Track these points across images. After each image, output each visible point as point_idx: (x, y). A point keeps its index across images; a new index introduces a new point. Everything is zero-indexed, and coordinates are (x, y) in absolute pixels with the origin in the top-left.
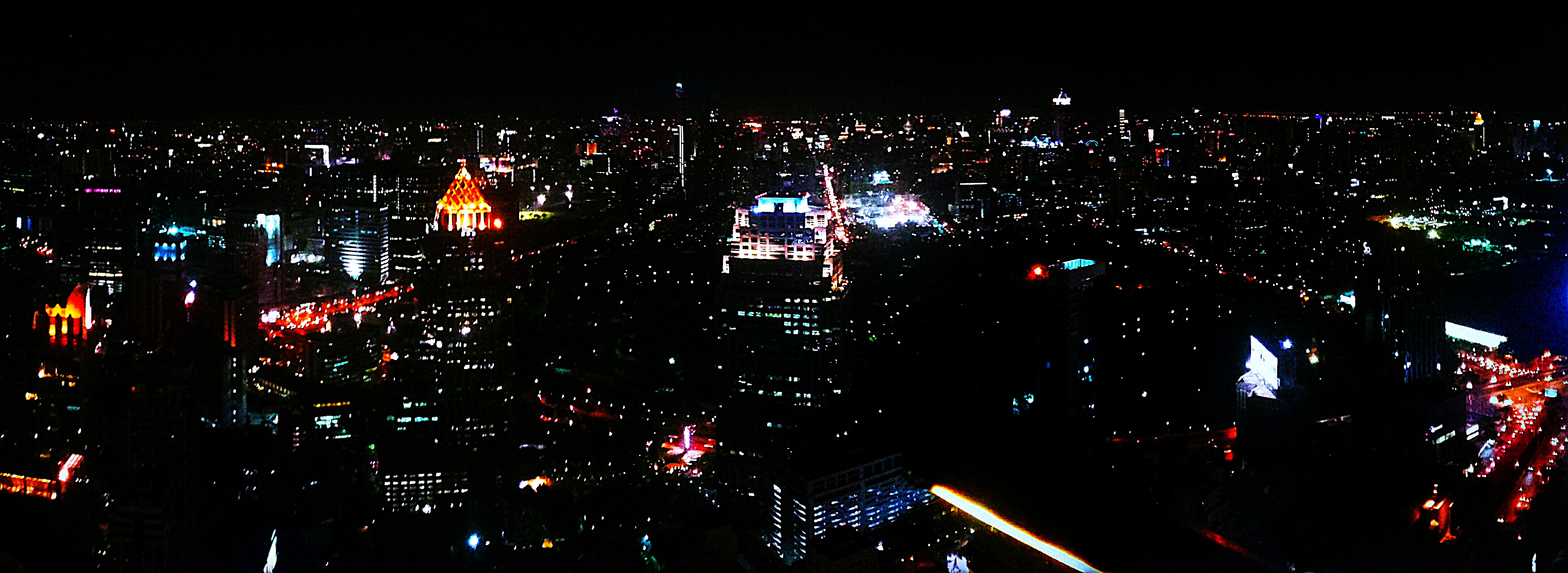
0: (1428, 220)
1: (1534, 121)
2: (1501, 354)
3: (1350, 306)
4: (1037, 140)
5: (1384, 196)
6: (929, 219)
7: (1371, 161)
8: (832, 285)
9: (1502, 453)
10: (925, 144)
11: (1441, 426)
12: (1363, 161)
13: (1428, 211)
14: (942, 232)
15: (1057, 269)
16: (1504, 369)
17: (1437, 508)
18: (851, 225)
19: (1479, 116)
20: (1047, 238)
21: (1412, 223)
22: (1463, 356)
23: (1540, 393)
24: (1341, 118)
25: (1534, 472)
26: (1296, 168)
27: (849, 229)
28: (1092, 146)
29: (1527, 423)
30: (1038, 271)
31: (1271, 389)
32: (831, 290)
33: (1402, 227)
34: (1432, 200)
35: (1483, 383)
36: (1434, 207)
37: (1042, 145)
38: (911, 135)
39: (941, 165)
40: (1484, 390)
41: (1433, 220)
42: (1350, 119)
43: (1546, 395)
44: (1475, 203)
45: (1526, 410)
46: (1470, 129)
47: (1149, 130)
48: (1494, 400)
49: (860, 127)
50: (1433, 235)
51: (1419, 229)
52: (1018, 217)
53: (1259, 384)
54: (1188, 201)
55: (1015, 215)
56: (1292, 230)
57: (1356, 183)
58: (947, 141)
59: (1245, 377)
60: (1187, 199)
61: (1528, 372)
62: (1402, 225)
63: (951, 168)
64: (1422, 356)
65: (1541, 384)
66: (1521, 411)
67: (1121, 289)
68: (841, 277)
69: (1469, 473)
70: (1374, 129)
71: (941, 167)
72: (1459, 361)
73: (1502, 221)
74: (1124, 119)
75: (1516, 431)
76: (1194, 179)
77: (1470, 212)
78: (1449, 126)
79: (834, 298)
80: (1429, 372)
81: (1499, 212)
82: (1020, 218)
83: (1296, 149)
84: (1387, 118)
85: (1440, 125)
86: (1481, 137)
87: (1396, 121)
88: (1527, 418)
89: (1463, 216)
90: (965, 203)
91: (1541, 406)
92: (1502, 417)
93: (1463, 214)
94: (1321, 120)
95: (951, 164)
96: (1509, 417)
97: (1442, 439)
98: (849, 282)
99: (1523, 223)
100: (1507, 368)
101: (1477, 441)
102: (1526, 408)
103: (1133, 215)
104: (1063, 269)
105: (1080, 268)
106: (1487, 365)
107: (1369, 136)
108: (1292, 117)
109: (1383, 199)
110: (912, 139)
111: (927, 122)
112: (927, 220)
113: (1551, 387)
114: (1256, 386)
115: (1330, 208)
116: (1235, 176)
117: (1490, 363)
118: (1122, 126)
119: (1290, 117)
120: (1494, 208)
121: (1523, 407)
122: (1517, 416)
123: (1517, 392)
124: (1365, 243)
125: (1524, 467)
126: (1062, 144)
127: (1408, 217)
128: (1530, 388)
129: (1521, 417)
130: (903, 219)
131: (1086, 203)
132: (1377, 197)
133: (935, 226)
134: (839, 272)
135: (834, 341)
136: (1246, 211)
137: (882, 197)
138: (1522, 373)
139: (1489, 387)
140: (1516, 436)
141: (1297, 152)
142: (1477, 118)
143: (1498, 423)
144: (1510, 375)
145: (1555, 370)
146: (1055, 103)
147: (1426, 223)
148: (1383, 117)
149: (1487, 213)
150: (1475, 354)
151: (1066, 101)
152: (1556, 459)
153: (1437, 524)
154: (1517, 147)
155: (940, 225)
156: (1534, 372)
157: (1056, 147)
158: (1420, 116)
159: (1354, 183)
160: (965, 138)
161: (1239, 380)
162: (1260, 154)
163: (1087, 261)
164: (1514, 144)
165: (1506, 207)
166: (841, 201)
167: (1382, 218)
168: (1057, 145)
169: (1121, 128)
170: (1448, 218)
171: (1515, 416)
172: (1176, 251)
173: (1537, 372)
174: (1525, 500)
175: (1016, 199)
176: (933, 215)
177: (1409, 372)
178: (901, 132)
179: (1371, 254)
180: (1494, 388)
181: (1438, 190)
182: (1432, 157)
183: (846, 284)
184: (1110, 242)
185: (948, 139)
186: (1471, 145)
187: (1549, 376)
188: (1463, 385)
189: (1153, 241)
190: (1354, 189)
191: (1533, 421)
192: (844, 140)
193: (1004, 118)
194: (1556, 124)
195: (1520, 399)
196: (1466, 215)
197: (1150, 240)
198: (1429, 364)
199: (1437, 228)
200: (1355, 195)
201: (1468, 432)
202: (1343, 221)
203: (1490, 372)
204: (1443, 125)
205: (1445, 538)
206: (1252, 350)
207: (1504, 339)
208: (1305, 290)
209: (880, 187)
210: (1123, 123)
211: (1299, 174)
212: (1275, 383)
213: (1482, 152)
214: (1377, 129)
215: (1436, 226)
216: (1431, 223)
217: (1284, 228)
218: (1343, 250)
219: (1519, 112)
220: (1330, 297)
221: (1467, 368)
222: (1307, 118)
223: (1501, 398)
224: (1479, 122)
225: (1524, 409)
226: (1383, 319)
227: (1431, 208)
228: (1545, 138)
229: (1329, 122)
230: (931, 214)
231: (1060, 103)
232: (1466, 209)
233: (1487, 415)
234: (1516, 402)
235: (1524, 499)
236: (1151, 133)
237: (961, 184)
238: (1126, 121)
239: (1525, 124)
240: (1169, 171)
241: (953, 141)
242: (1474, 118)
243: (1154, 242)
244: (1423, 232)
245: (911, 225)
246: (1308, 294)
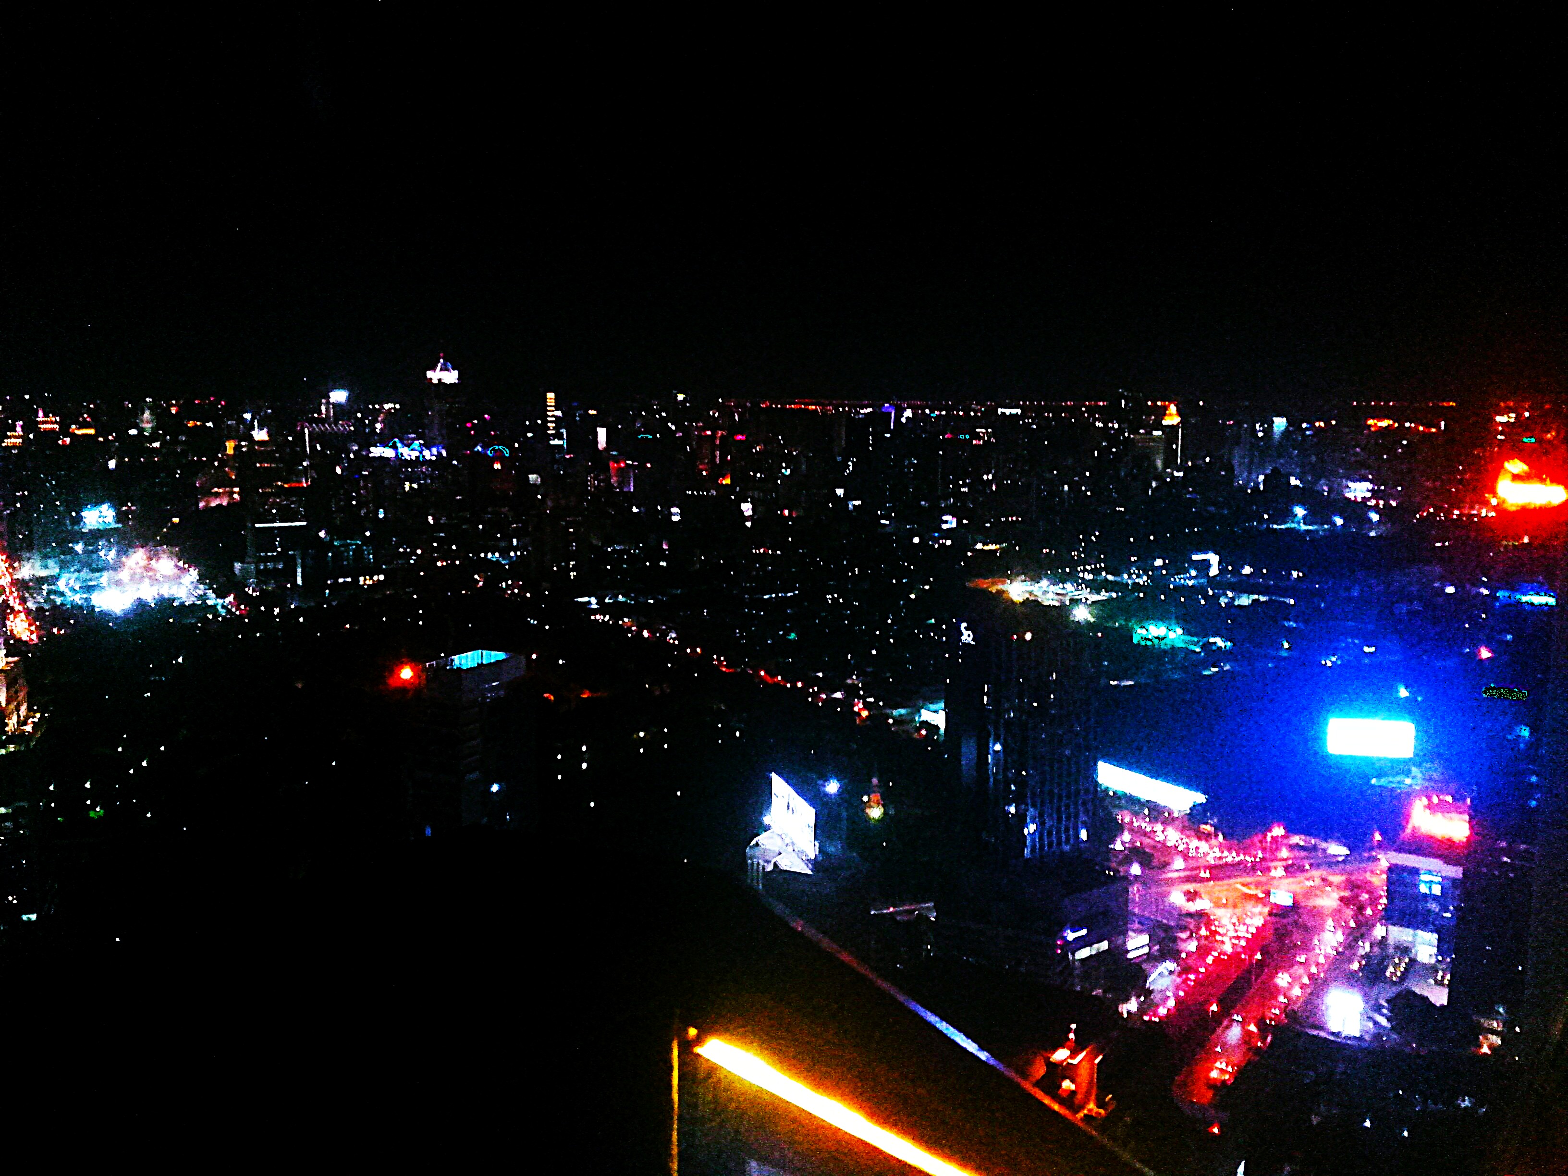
0: (1073, 589)
1: (1274, 419)
2: (1194, 822)
3: (937, 728)
4: (399, 445)
5: (998, 546)
6: (198, 591)
7: (979, 485)
8: (7, 725)
9: (1189, 986)
10: (184, 453)
11: (1084, 932)
12: (963, 486)
13: (1074, 572)
14: (223, 612)
15: (441, 669)
16: (1197, 848)
17: (1075, 1061)
18: (40, 610)
19: (1173, 409)
20: (420, 617)
21: (1045, 592)
22: (1127, 820)
23: (1261, 895)
24: (927, 411)
25: (1243, 1024)
26: (848, 497)
27: (36, 616)
28: (499, 457)
29: (1236, 942)
30: (406, 673)
31: (804, 858)
32: (5, 733)
33: (1028, 599)
34: (1083, 555)
35: (1159, 868)
36: (1084, 567)
37: (409, 454)
38: (153, 438)
39: (216, 492)
40: (1161, 880)
41: (1082, 588)
42: (944, 413)
43: (1272, 899)
44: (1159, 562)
45: (1235, 920)
46: (1156, 433)
47: (599, 430)
48: (1177, 898)
49: (48, 423)
50: (1081, 614)
51: (1057, 604)
52: (368, 582)
53: (785, 851)
54: (666, 550)
55: (362, 579)
56: (841, 600)
57: (951, 523)
58: (226, 447)
59: (762, 839)
60: (665, 547)
61: (1242, 857)
62: (1027, 595)
63: (236, 496)
64: (1055, 816)
65: (1263, 879)
66: (1225, 921)
67: (552, 698)
68: (23, 709)
69: (1129, 1012)
70: (984, 430)
71: (217, 495)
72: (1120, 828)
73: (1206, 597)
74: (553, 409)
75: (1216, 954)
76: (675, 514)
77: (1149, 577)
78: (1116, 426)
79: (12, 748)
80: (1067, 841)
81: (1202, 581)
82: (371, 582)
83: (850, 463)
84: (1008, 411)
85: (1101, 425)
86: (1174, 446)
87: (1023, 416)
88: (1235, 935)
89: (1135, 584)
90: (267, 559)
91: (1261, 917)
92: (1192, 927)
93: (1137, 581)
94: (893, 415)
95: (236, 489)
96: (1203, 929)
97: (1083, 953)
98: (42, 715)
99: (1245, 600)
100: (1204, 846)
101: (1145, 961)
102: (1235, 916)
103: (572, 574)
104: (452, 669)
105: (481, 666)
106: (1168, 838)
107: (974, 442)
108: (844, 409)
109: (996, 551)
110: (157, 445)
111: (187, 411)
112: (194, 593)
113: (1282, 887)
114: (780, 853)
115: (906, 564)
116: (747, 508)
117: (1172, 836)
118: (551, 422)
119: (841, 409)
120: (1193, 573)
121: (1229, 915)
122: (1218, 929)
123: (1220, 888)
124: (964, 625)
125: (1225, 1013)
126: (444, 453)
127: (1038, 582)
128: (1243, 885)
129: (1225, 931)
130: (149, 594)
131: (490, 555)
132: (986, 548)
133: (210, 603)
134: (20, 698)
135: (17, 827)
136: (763, 567)
137: (102, 553)
138: (1230, 857)
139: (1170, 875)
140: (1213, 961)
141: (851, 468)
142: (1167, 412)
143: (1183, 936)
144: (1208, 858)
145: (1292, 859)
146: (431, 379)
147: (1070, 594)
148: (1000, 410)
149: (1180, 580)
150: (1147, 819)
151: (451, 377)
152: (1285, 1008)
153: (1073, 1087)
154: (1240, 465)
155: (220, 601)
156: (1253, 859)
157: (434, 458)
158: (1066, 409)
159: (946, 522)
160: (262, 443)
161: (753, 842)
162: (788, 472)
163: (493, 653)
164: (1236, 462)
165: (1214, 571)
166: (16, 565)
167: (994, 583)
168: (436, 453)
169: (549, 425)
170: (1108, 586)
171: (1213, 928)
172: (646, 634)
173: (1258, 860)
174: (1225, 1068)
175: (363, 551)
176: (205, 584)
177: (1033, 840)
178: (133, 432)
179: (973, 643)
180: (1180, 878)
181: (1093, 538)
182: (1084, 480)
183: (36, 720)
184: (532, 621)
185: (227, 444)
186: (1154, 461)
187: (1279, 869)
188: (1125, 868)
189: (607, 617)
190: (948, 534)
191: (1247, 940)
192: (14, 447)
193: (335, 405)
194: (1317, 424)
195: (1224, 901)
196: (1142, 583)
197: (602, 617)
198: (1067, 830)
199: (1089, 602)
200: (949, 543)
201: (1130, 945)
202: (927, 587)
203: (1173, 851)
204: (1105, 424)
205: (1086, 1112)
206: (773, 796)
207: (1200, 798)
208: (863, 698)
209: (96, 535)
210: (553, 416)
211: (854, 506)
212: (811, 849)
213: (1176, 474)
214: (990, 430)
215: (1087, 599)
216: (1077, 595)
217: (828, 597)
218: (926, 634)
219: (1247, 403)
220: (903, 711)
221: (1132, 842)
222: (869, 410)
223: (1191, 896)
224: (1172, 419)
225: (1231, 918)
226: (991, 752)
227: (1079, 569)
228: (1294, 449)
229: (908, 418)
230: (201, 580)
231: (440, 380)
232: (1141, 572)
233: (1165, 921)
234: (1218, 905)
235: (1223, 1066)
236: (602, 434)
237: (257, 525)
238: (559, 413)
239: (1258, 425)
240: (632, 499)
241: (237, 448)
242: (1162, 412)
243: (609, 620)
244: (1062, 611)
245: (165, 604)
246: (867, 706)
